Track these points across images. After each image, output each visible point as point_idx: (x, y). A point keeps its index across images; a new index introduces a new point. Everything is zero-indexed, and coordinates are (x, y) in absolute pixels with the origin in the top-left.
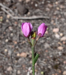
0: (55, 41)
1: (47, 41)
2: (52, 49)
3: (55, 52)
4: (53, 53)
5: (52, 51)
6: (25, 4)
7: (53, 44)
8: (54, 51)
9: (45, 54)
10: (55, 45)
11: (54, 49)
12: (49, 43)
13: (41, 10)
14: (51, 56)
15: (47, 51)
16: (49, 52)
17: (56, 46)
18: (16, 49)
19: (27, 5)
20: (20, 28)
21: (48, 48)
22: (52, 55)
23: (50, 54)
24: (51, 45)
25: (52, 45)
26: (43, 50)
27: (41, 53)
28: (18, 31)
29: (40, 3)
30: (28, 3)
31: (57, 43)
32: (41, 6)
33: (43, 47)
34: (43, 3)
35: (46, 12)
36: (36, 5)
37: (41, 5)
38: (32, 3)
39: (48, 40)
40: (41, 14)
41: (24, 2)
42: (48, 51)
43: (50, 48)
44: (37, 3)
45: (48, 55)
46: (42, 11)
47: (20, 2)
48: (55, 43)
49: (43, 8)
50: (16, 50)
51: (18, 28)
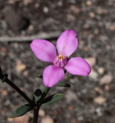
0: (88, 85)
1: (72, 86)
2: (82, 104)
3: (90, 108)
4: (85, 111)
5: (82, 108)
6: (22, 8)
7: (84, 91)
8: (87, 107)
9: (68, 116)
10: (89, 93)
11: (85, 103)
12: (75, 91)
13: (57, 19)
14: (81, 119)
15: (71, 108)
16: (77, 109)
17: (91, 96)
18: (4, 106)
19: (26, 9)
20: (13, 61)
21: (73, 102)
22: (84, 115)
23: (79, 114)
24: (79, 94)
25: (83, 94)
26: (64, 106)
27: (58, 113)
28: (9, 67)
29: (53, 6)
30: (29, 6)
31: (93, 89)
32: (57, 12)
33: (64, 99)
34: (60, 4)
35: (68, 23)
36: (46, 10)
37: (57, 8)
38: (37, 5)
39: (74, 84)
40: (55, 27)
41: (20, 4)
42: (75, 107)
43: (79, 102)
44: (47, 6)
45: (75, 116)
46: (57, 22)
47: (12, 5)
48: (89, 89)
49: (61, 16)
50: (6, 110)
51: (8, 61)
